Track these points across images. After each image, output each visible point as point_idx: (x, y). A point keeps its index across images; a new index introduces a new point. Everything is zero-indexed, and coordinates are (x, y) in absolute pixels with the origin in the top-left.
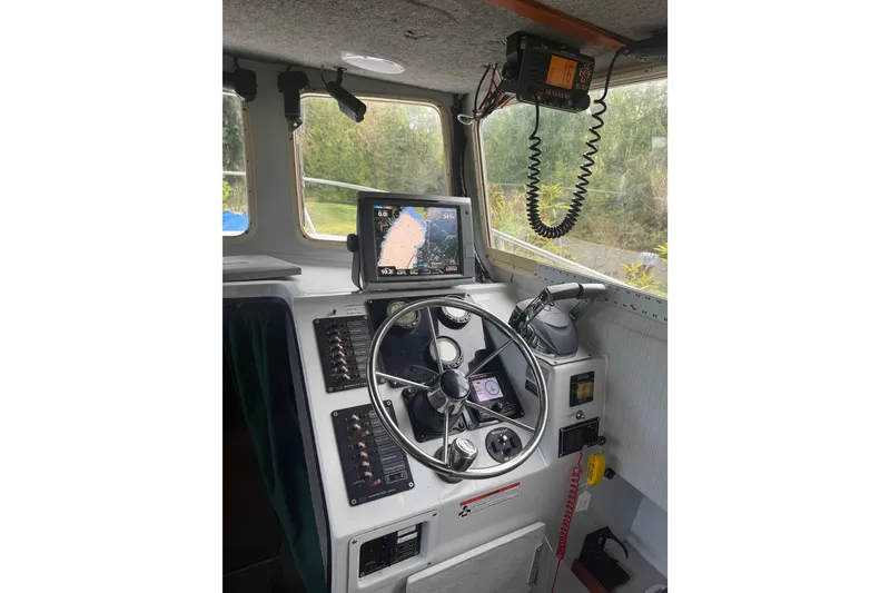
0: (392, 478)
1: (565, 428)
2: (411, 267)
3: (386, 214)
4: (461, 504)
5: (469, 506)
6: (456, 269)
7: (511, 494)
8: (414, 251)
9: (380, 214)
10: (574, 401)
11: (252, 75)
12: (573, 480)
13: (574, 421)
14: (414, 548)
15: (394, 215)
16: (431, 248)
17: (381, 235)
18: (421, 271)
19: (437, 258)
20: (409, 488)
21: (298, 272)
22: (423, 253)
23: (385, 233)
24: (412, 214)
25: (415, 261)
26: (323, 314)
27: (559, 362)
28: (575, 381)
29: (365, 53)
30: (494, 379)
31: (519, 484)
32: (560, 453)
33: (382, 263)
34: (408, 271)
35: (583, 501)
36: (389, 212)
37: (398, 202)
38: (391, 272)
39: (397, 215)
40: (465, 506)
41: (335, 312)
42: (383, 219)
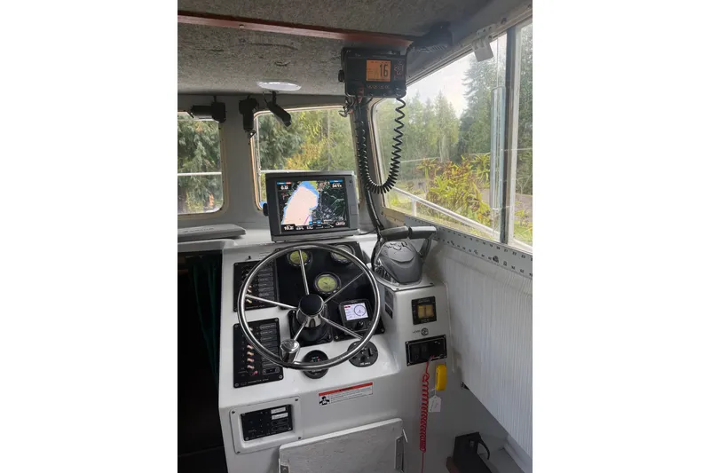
0: (268, 371)
1: (410, 342)
2: (307, 224)
3: (287, 188)
4: (320, 395)
5: (327, 397)
6: (344, 224)
7: (366, 391)
8: (310, 213)
9: (282, 188)
10: (417, 320)
11: (223, 105)
12: (424, 385)
13: (419, 336)
14: (287, 425)
15: (293, 187)
16: (323, 209)
17: (283, 203)
18: (315, 226)
19: (328, 216)
20: (279, 379)
21: (243, 233)
22: (317, 213)
23: (286, 200)
24: (307, 187)
25: (310, 219)
26: (242, 259)
27: (400, 289)
28: (416, 304)
29: (268, 81)
30: (363, 304)
31: (371, 384)
32: (408, 362)
33: (284, 222)
34: (305, 227)
35: (435, 404)
36: (290, 186)
37: (296, 179)
38: (292, 228)
39: (295, 188)
40: (324, 397)
41: (250, 257)
42: (285, 192)
